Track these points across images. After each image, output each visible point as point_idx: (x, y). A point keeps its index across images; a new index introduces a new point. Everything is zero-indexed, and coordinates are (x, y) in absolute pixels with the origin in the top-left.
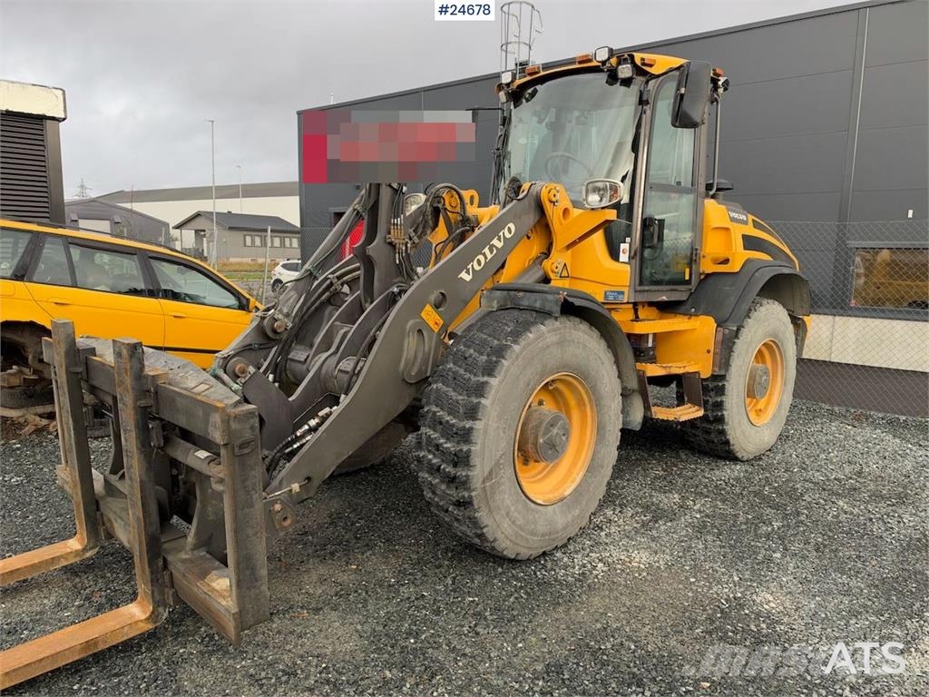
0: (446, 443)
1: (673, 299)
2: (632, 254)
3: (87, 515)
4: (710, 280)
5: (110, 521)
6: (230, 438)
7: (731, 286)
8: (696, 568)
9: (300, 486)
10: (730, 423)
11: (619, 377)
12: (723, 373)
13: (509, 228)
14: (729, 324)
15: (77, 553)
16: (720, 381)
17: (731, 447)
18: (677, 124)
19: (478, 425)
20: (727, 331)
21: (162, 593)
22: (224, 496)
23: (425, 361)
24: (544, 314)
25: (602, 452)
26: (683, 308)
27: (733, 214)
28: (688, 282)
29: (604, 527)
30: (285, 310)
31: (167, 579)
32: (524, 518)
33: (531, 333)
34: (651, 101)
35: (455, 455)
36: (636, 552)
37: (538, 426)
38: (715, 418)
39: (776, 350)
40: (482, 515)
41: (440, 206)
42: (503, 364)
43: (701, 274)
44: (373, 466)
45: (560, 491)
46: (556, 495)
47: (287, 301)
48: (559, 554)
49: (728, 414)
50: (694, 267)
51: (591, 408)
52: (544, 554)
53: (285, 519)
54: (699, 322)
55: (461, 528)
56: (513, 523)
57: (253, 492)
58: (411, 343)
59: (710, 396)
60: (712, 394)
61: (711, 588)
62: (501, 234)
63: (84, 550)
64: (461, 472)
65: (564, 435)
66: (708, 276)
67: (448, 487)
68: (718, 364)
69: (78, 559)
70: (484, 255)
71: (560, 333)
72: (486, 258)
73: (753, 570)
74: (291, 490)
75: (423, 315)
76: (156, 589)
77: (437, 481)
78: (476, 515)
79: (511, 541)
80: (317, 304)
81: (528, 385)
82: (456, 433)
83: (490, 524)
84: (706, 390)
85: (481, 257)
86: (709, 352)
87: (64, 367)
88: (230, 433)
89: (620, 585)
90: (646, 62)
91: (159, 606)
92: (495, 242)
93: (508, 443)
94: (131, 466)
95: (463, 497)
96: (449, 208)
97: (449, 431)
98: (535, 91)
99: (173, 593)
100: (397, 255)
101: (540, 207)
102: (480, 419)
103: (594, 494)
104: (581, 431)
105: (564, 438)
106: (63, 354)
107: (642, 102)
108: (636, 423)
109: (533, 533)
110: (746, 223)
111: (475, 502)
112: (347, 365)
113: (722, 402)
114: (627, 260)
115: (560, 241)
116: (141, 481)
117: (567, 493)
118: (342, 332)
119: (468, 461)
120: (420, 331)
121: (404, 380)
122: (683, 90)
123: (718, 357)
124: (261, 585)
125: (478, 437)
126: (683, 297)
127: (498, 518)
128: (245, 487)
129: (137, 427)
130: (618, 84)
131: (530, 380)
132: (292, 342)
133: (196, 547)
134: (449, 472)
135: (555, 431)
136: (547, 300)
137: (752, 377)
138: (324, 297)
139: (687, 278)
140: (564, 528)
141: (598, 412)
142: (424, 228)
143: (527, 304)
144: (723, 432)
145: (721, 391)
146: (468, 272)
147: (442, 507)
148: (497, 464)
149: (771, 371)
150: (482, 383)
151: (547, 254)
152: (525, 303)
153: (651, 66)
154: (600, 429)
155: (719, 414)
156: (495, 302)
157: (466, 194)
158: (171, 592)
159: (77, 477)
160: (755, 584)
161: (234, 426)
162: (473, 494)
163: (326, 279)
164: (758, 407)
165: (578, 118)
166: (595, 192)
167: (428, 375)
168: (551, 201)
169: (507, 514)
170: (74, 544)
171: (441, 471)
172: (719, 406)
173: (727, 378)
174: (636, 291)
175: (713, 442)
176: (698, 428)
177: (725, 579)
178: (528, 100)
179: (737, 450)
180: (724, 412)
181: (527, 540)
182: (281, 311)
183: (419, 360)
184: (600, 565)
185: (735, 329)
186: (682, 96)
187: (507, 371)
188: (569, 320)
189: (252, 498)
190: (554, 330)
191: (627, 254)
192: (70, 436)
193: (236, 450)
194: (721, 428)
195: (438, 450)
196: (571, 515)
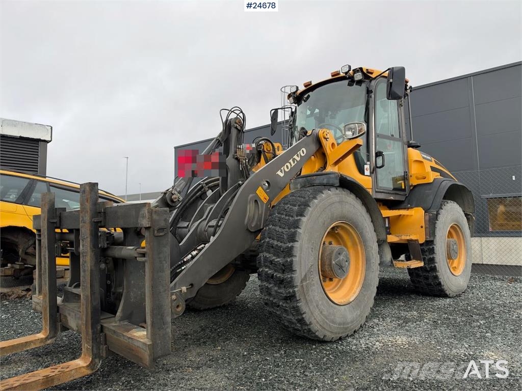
0: (276, 259)
1: (397, 199)
2: (372, 171)
3: (51, 316)
4: (416, 189)
5: (66, 316)
6: (152, 224)
7: (430, 190)
8: (439, 342)
9: (187, 289)
10: (440, 271)
11: (375, 231)
12: (432, 239)
13: (303, 151)
14: (431, 210)
15: (42, 340)
16: (431, 245)
17: (442, 287)
18: (390, 98)
19: (297, 245)
20: (431, 215)
21: (99, 349)
22: (146, 264)
23: (259, 219)
24: (329, 186)
25: (370, 276)
26: (403, 206)
27: (423, 156)
28: (404, 190)
29: (375, 327)
30: (178, 190)
31: (102, 339)
32: (327, 311)
33: (323, 194)
34: (373, 91)
35: (283, 265)
36: (399, 337)
37: (331, 254)
38: (430, 269)
39: (459, 231)
40: (302, 305)
41: (261, 149)
42: (309, 210)
43: (411, 186)
44: (224, 306)
45: (347, 298)
46: (345, 300)
47: (179, 185)
48: (350, 339)
49: (438, 266)
50: (406, 182)
51: (361, 247)
52: (340, 339)
53: (178, 306)
54: (414, 211)
55: (288, 317)
56: (321, 313)
57: (164, 262)
58: (251, 207)
59: (426, 255)
60: (427, 253)
61: (451, 350)
62: (298, 153)
63: (47, 338)
64: (287, 276)
65: (347, 261)
66: (415, 186)
67: (279, 288)
68: (428, 233)
69: (42, 344)
70: (290, 163)
71: (340, 197)
72: (291, 165)
73: (476, 342)
74: (181, 291)
75: (257, 192)
76: (94, 345)
77: (271, 285)
78: (298, 304)
79: (320, 325)
80: (194, 198)
81: (324, 224)
82: (283, 252)
83: (307, 311)
84: (423, 251)
85: (288, 164)
86: (422, 227)
87: (46, 219)
88: (152, 220)
89: (393, 352)
90: (369, 71)
91: (96, 358)
92: (295, 157)
93: (315, 258)
94: (85, 262)
95: (289, 292)
96: (266, 151)
97: (277, 251)
98: (309, 96)
99: (106, 348)
100: (241, 165)
101: (318, 142)
102: (298, 241)
103: (367, 302)
104: (356, 261)
105: (347, 263)
106: (46, 211)
107: (369, 92)
108: (387, 261)
109: (333, 322)
110: (431, 161)
111: (297, 295)
112: (213, 223)
113: (434, 258)
114: (369, 174)
115: (331, 159)
116: (91, 270)
117: (351, 300)
118: (209, 208)
119: (292, 267)
120: (256, 201)
121: (247, 229)
122: (391, 80)
123: (428, 230)
124: (167, 327)
125: (297, 252)
126: (403, 199)
127: (311, 307)
128: (159, 258)
129: (91, 234)
130: (355, 84)
131: (325, 221)
132: (180, 218)
133: (122, 319)
134: (280, 277)
135: (341, 257)
136: (330, 178)
137: (448, 246)
138: (198, 194)
139: (403, 187)
140: (352, 322)
141: (366, 250)
142: (253, 161)
143: (319, 182)
144: (436, 277)
145: (432, 251)
146: (281, 171)
147: (275, 303)
148: (310, 271)
149: (458, 242)
150: (297, 220)
151: (324, 168)
152: (317, 182)
153: (372, 73)
154: (368, 261)
155: (433, 265)
156: (299, 185)
157: (276, 145)
158: (105, 347)
159: (47, 290)
160: (480, 348)
161: (155, 217)
162: (296, 289)
163: (199, 184)
164: (454, 265)
165: (331, 115)
166: (349, 130)
167: (262, 228)
168: (325, 138)
169: (317, 306)
170: (41, 336)
171: (274, 277)
172: (432, 260)
173: (435, 243)
174: (376, 192)
175: (431, 285)
176: (421, 276)
177: (459, 346)
178: (305, 101)
179: (446, 289)
180: (436, 264)
181: (330, 327)
182: (176, 190)
183: (256, 219)
184: (377, 343)
185: (435, 213)
186: (391, 83)
187: (311, 213)
188: (344, 191)
189: (163, 266)
190: (336, 194)
191: (369, 171)
192: (45, 263)
193: (156, 232)
194: (435, 274)
195: (272, 263)
196: (355, 314)
